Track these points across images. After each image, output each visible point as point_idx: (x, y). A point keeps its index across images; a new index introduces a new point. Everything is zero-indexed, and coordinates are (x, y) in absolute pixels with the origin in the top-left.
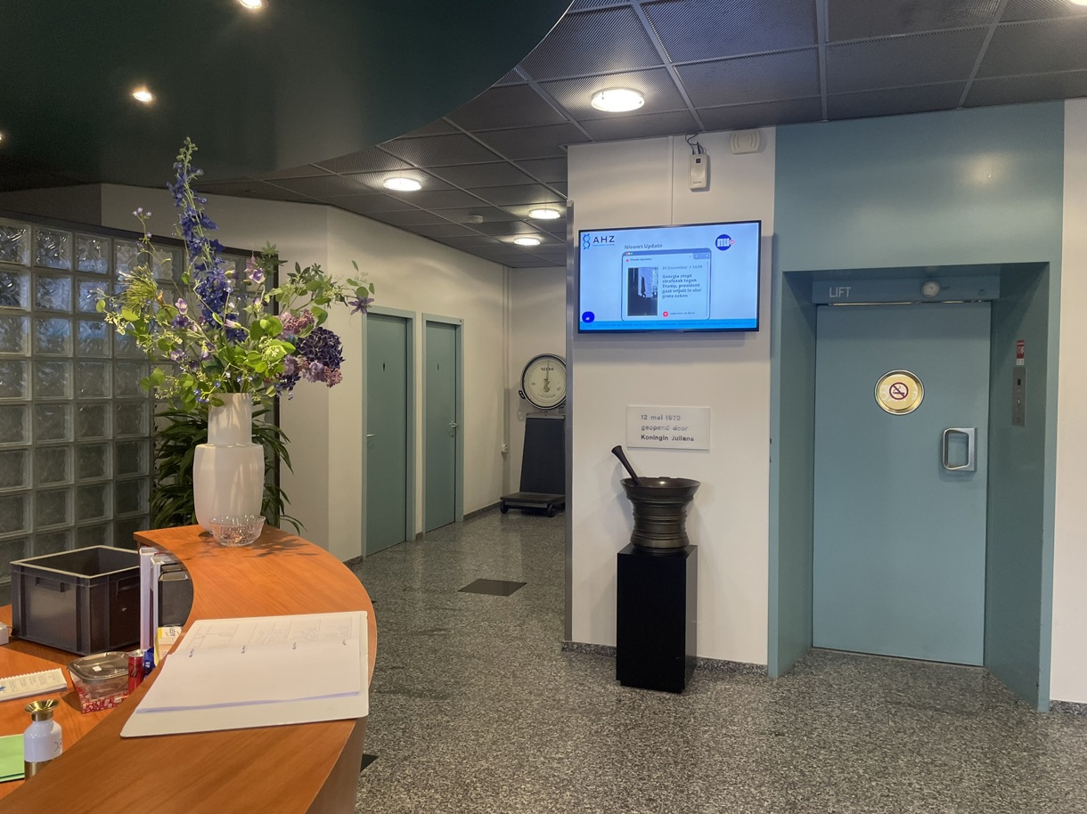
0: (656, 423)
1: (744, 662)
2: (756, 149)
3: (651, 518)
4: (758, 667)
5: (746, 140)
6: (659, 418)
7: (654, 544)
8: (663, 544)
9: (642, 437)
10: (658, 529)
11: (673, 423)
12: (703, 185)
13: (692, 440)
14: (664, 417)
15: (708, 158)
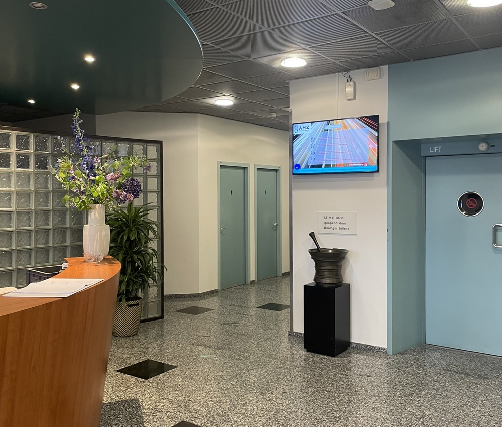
0: (331, 221)
1: (375, 345)
2: (378, 78)
3: (322, 268)
4: (383, 349)
5: (373, 73)
6: (332, 218)
7: (324, 281)
8: (328, 281)
9: (325, 228)
10: (326, 273)
11: (339, 220)
12: (352, 98)
13: (349, 229)
14: (335, 218)
15: (355, 83)
